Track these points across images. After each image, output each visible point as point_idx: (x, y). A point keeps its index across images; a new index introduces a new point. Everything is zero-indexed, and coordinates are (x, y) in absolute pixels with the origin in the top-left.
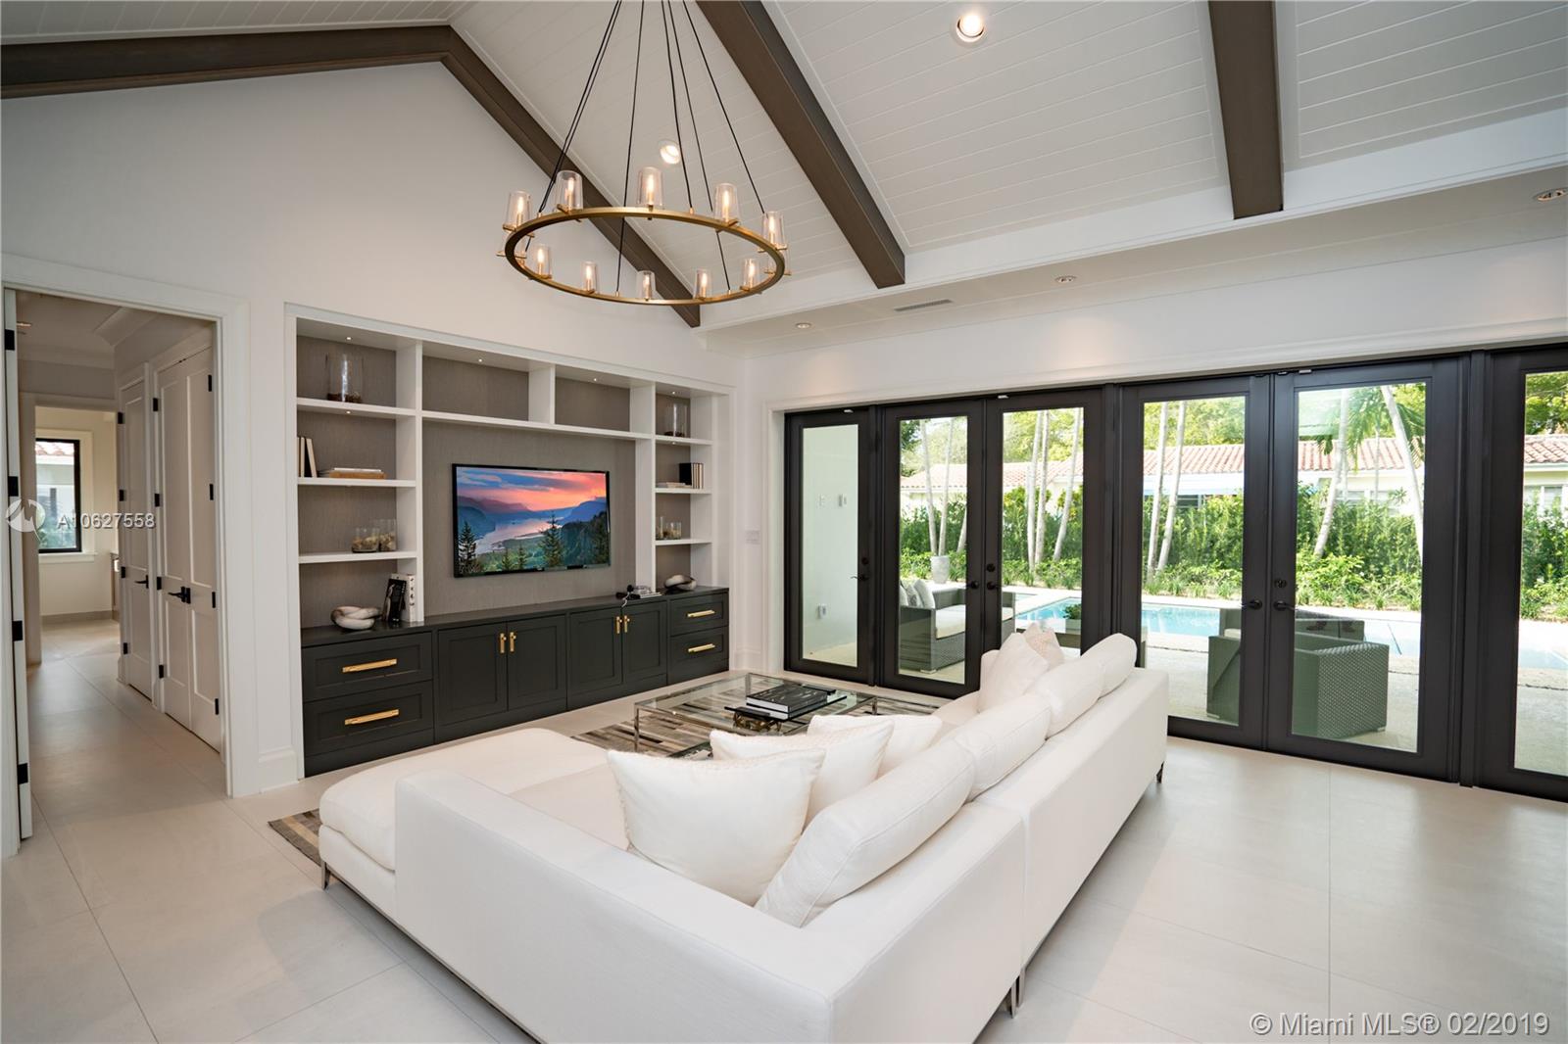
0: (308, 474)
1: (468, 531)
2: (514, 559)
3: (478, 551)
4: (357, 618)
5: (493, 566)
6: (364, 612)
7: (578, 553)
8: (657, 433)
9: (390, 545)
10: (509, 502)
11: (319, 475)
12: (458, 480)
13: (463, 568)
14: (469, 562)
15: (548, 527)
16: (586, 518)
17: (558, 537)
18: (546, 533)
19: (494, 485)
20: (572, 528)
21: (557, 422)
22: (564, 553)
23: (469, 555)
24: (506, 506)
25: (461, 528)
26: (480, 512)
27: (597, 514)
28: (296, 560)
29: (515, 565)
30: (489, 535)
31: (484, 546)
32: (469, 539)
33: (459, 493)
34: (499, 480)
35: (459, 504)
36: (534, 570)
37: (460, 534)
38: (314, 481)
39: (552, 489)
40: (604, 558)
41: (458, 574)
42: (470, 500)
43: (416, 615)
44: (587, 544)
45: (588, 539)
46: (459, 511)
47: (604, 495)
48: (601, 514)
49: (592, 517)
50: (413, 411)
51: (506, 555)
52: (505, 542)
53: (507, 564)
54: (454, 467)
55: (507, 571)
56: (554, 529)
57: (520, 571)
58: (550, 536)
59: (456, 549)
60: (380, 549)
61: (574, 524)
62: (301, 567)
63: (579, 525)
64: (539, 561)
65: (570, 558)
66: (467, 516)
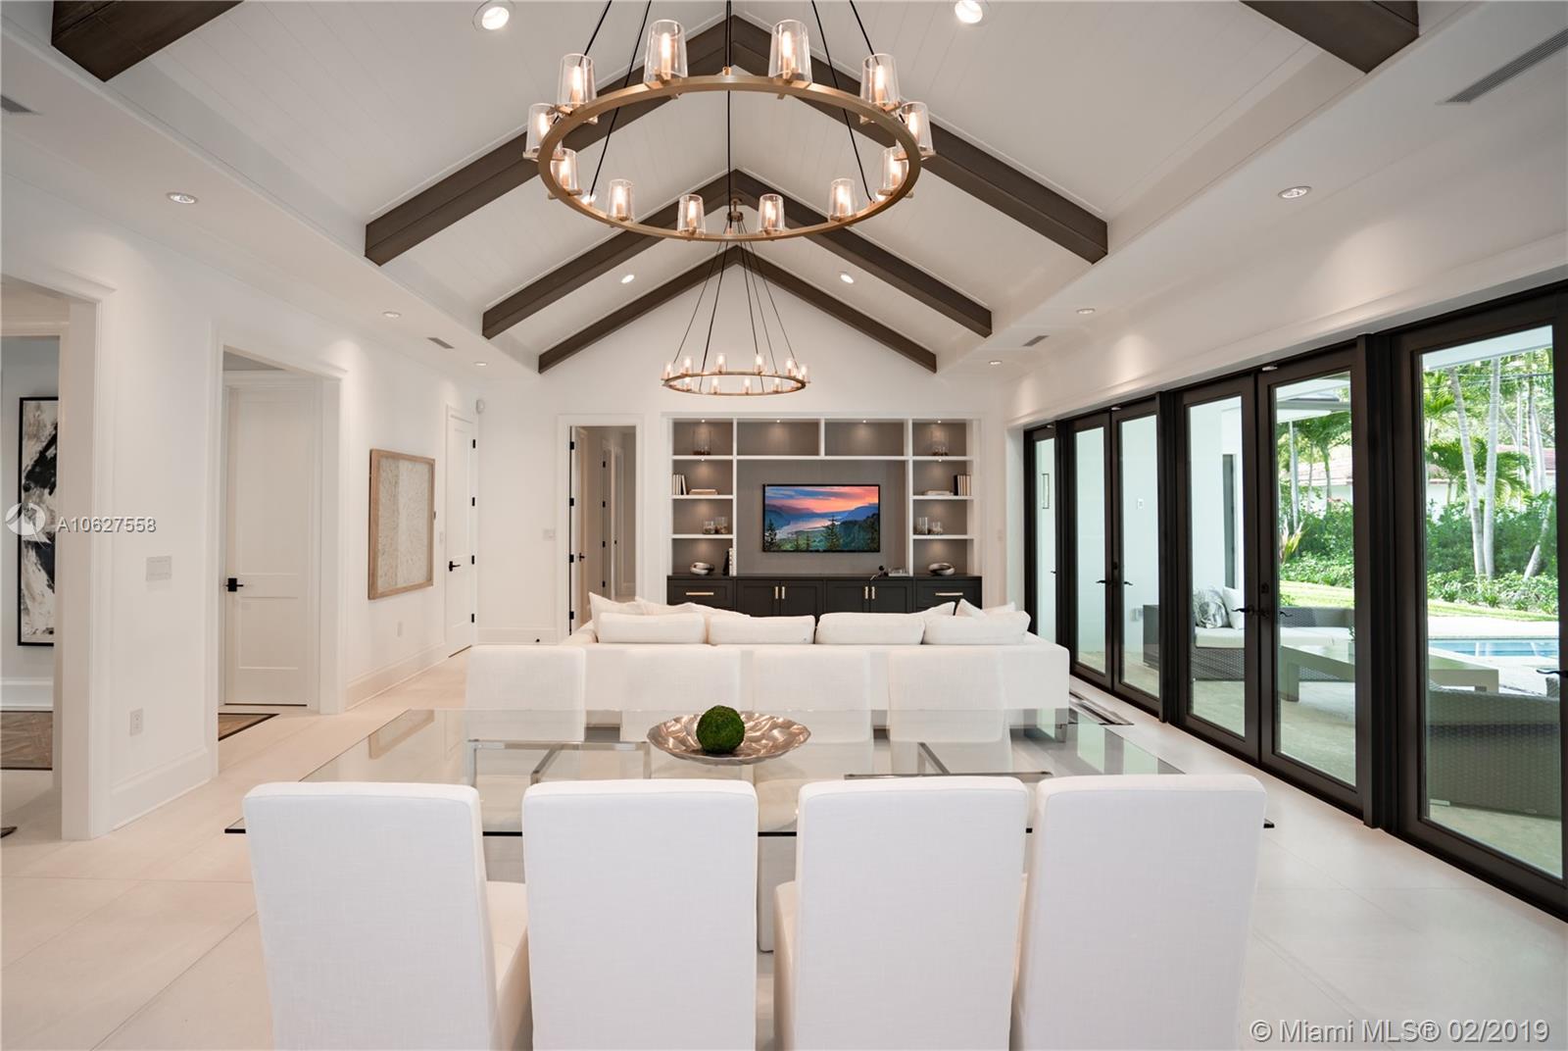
0: (682, 493)
1: (772, 524)
2: (802, 543)
3: (778, 537)
4: (700, 568)
5: (788, 547)
6: (703, 566)
7: (853, 540)
8: (914, 455)
9: (723, 531)
10: (799, 507)
11: (688, 494)
12: (767, 494)
13: (769, 547)
14: (771, 544)
15: (830, 523)
16: (861, 518)
17: (837, 530)
18: (827, 527)
19: (791, 497)
20: (848, 525)
21: (826, 454)
22: (842, 541)
23: (772, 539)
24: (799, 510)
25: (767, 522)
26: (779, 514)
27: (870, 515)
28: (669, 536)
29: (804, 547)
30: (786, 528)
31: (781, 534)
32: (772, 529)
33: (767, 502)
34: (793, 493)
35: (766, 508)
36: (818, 551)
37: (768, 527)
38: (685, 497)
39: (832, 498)
40: (875, 546)
41: (764, 550)
42: (774, 506)
43: (733, 571)
44: (861, 538)
45: (862, 533)
46: (766, 513)
47: (877, 502)
48: (874, 515)
49: (865, 518)
50: (733, 456)
51: (797, 540)
52: (796, 533)
53: (797, 546)
54: (764, 486)
55: (797, 550)
56: (833, 525)
57: (807, 551)
58: (830, 529)
59: (764, 535)
60: (717, 532)
61: (851, 522)
62: (674, 540)
63: (854, 523)
64: (822, 546)
65: (846, 544)
66: (772, 516)
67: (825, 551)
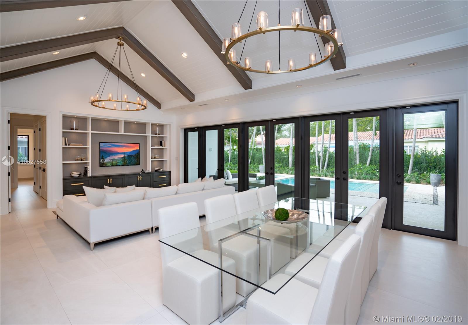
0: (66, 145)
2: (114, 163)
3: (105, 161)
4: (76, 174)
5: (109, 164)
6: (77, 173)
7: (131, 161)
8: (151, 134)
9: (84, 159)
10: (114, 150)
11: (69, 145)
12: (101, 146)
13: (102, 165)
14: (103, 164)
15: (124, 156)
16: (134, 154)
17: (126, 158)
19: (110, 147)
20: (130, 156)
21: (124, 133)
22: (127, 162)
23: (103, 162)
24: (112, 151)
25: (101, 156)
26: (106, 153)
27: (137, 153)
28: (62, 162)
29: (115, 164)
30: (108, 158)
31: (107, 160)
32: (103, 158)
33: (101, 148)
34: (111, 146)
35: (101, 151)
36: (120, 166)
37: (101, 157)
38: (67, 146)
39: (124, 147)
40: (138, 163)
41: (100, 166)
42: (104, 150)
43: (89, 174)
44: (134, 160)
45: (134, 159)
46: (101, 152)
47: (138, 149)
48: (138, 153)
49: (135, 154)
50: (90, 131)
51: (112, 162)
52: (112, 159)
53: (112, 164)
54: (100, 143)
55: (112, 166)
56: (125, 156)
57: (116, 166)
58: (124, 158)
59: (100, 161)
60: (82, 160)
61: (130, 155)
62: (63, 164)
63: (131, 156)
64: (121, 164)
65: (129, 163)
66: (103, 154)
67: (122, 166)
